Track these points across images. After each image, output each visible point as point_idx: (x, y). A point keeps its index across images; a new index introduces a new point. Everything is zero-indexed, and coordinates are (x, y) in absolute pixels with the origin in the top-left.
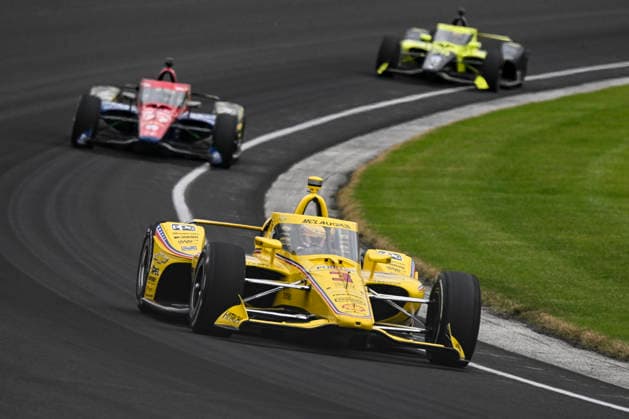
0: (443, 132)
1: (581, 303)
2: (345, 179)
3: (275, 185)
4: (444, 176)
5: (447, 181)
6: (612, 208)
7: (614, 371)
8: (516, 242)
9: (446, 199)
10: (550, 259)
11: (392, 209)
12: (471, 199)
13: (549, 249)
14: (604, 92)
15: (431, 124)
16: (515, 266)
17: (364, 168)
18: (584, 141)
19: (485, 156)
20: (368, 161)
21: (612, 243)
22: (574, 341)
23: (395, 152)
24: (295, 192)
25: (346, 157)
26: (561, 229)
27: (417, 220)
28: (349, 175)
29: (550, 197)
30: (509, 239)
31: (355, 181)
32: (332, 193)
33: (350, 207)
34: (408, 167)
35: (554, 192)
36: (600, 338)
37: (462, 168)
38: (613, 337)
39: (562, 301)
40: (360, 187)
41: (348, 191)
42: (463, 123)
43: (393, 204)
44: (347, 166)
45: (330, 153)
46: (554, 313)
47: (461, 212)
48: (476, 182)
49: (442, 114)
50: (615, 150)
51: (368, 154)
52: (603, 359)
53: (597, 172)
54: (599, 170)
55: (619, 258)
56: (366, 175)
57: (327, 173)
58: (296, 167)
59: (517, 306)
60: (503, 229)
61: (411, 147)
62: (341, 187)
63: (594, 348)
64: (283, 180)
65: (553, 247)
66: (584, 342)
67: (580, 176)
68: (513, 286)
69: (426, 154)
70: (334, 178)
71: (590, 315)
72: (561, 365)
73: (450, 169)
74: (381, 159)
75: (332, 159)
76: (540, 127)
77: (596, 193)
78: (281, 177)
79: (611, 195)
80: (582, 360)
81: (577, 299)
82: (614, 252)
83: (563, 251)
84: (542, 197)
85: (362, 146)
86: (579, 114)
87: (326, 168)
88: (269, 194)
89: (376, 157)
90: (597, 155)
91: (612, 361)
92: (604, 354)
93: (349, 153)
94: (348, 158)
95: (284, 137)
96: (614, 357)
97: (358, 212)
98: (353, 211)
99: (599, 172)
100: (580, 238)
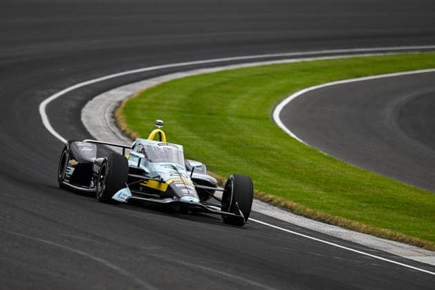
0: (163, 85)
1: (223, 166)
2: (118, 105)
3: (87, 105)
4: (163, 104)
5: (165, 107)
8: (195, 137)
10: (210, 145)
11: (140, 120)
12: (176, 116)
13: (210, 141)
14: (237, 70)
15: (159, 81)
16: (194, 148)
17: (128, 99)
18: (228, 92)
19: (184, 97)
20: (129, 97)
21: (239, 139)
23: (143, 93)
24: (95, 109)
25: (120, 94)
26: (216, 132)
28: (120, 102)
29: (211, 117)
30: (192, 135)
31: (123, 105)
32: (112, 111)
33: (120, 117)
34: (146, 100)
35: (214, 114)
37: (172, 102)
39: (215, 165)
40: (125, 108)
41: (120, 111)
43: (140, 117)
44: (120, 99)
45: (113, 92)
48: (179, 109)
50: (243, 96)
51: (129, 93)
55: (242, 146)
56: (128, 103)
57: (110, 101)
58: (97, 98)
60: (190, 131)
61: (149, 91)
62: (116, 108)
64: (90, 104)
65: (212, 140)
67: (226, 108)
69: (156, 95)
70: (114, 104)
73: (167, 102)
74: (136, 95)
75: (113, 95)
76: (208, 84)
77: (232, 116)
78: (90, 102)
79: (241, 117)
81: (222, 164)
82: (240, 143)
85: (127, 90)
86: (226, 79)
87: (110, 99)
88: (83, 110)
89: (133, 95)
90: (235, 98)
93: (122, 92)
97: (124, 120)
98: (122, 119)
99: (235, 106)
100: (225, 136)
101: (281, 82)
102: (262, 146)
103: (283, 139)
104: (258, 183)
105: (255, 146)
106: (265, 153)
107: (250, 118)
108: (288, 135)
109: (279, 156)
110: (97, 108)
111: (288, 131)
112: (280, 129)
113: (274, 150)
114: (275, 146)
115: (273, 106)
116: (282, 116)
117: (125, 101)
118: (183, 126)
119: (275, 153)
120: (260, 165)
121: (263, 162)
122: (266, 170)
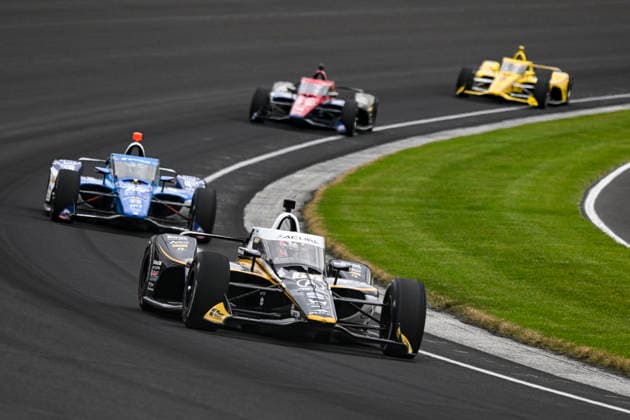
0: (389, 160)
1: (499, 299)
2: (309, 197)
3: (253, 200)
4: (389, 195)
5: (392, 200)
6: (524, 221)
7: (525, 355)
8: (448, 249)
9: (391, 213)
10: (475, 263)
11: (348, 221)
12: (411, 214)
13: (475, 255)
15: (379, 152)
16: (446, 269)
17: (325, 187)
18: (503, 167)
19: (423, 179)
20: (328, 182)
21: (525, 250)
22: (494, 330)
23: (351, 175)
24: (268, 207)
25: (311, 179)
26: (483, 239)
27: (368, 230)
28: (313, 193)
29: (475, 213)
30: (442, 247)
31: (317, 199)
32: (299, 208)
33: (316, 218)
34: (360, 188)
35: (478, 208)
36: (516, 328)
37: (405, 189)
38: (525, 327)
39: (485, 298)
40: (321, 203)
41: (312, 207)
42: (407, 152)
43: (349, 218)
44: (311, 186)
45: (298, 175)
46: (478, 307)
47: (403, 224)
48: (417, 200)
49: (389, 145)
50: (528, 175)
51: (328, 177)
52: (516, 344)
53: (514, 192)
54: (515, 191)
55: (531, 262)
56: (327, 194)
57: (295, 191)
58: (270, 187)
59: (447, 301)
60: (437, 239)
61: (363, 171)
62: (306, 203)
63: (510, 335)
64: (259, 197)
65: (477, 253)
66: (501, 331)
67: (500, 196)
68: (445, 285)
69: (376, 177)
71: (507, 309)
72: (482, 350)
73: (395, 190)
74: (340, 180)
75: (299, 180)
76: (467, 156)
77: (513, 210)
78: (258, 194)
79: (527, 211)
80: (500, 345)
81: (496, 295)
82: (527, 258)
83: (485, 257)
84: (470, 213)
85: (324, 170)
86: (500, 146)
87: (294, 187)
88: (248, 208)
89: (335, 179)
90: (515, 178)
91: (525, 347)
92: (517, 341)
93: (314, 175)
94: (313, 180)
95: (261, 162)
96: (525, 343)
97: (320, 223)
98: (317, 222)
99: (515, 192)
100: (500, 247)
101: (595, 148)
102: (567, 262)
103: (602, 248)
104: (562, 326)
105: (555, 261)
106: (571, 274)
107: (543, 212)
108: (611, 239)
109: (596, 277)
110: (272, 205)
111: (611, 234)
112: (598, 231)
113: (588, 266)
114: (589, 261)
115: (583, 192)
116: (598, 207)
117: (322, 190)
118: (424, 231)
119: (590, 273)
120: (564, 294)
121: (570, 288)
122: (576, 303)
